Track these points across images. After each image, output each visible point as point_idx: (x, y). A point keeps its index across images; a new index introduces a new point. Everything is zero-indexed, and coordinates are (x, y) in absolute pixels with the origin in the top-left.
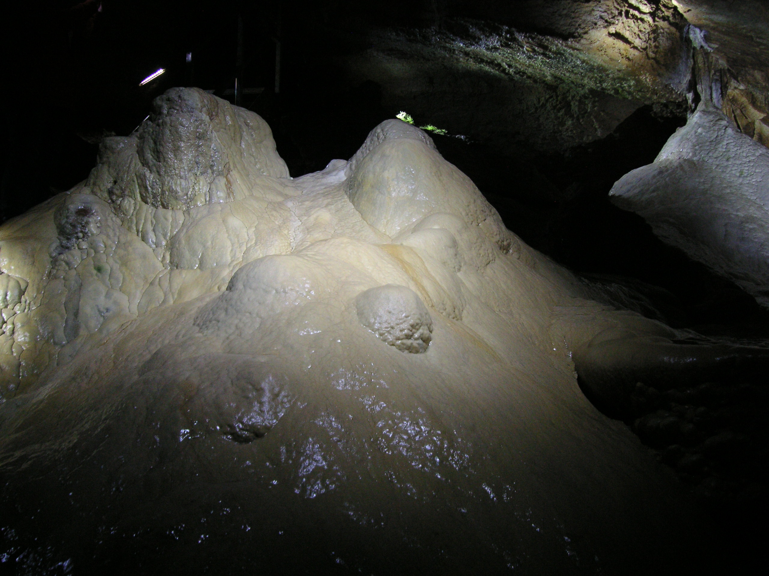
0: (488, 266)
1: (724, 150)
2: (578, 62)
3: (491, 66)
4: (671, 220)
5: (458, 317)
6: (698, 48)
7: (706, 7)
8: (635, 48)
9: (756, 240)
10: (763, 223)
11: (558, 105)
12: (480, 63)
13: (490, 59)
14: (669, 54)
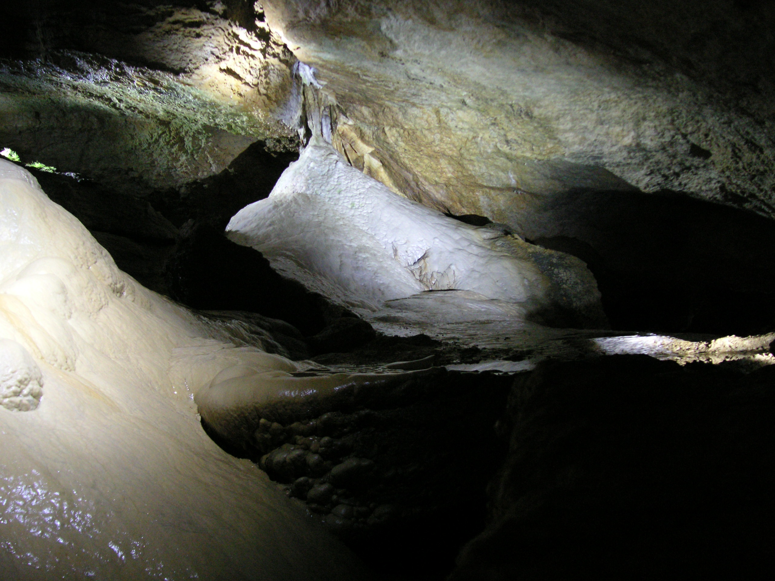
0: (101, 311)
1: (336, 183)
2: (191, 98)
3: (101, 100)
4: (288, 253)
5: (71, 368)
6: (308, 85)
7: (314, 44)
8: (247, 84)
9: (370, 269)
10: (376, 252)
11: (171, 141)
12: (88, 97)
13: (100, 93)
14: (280, 91)
